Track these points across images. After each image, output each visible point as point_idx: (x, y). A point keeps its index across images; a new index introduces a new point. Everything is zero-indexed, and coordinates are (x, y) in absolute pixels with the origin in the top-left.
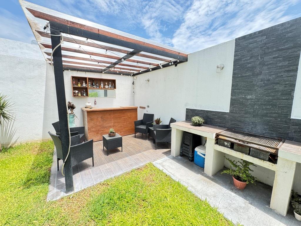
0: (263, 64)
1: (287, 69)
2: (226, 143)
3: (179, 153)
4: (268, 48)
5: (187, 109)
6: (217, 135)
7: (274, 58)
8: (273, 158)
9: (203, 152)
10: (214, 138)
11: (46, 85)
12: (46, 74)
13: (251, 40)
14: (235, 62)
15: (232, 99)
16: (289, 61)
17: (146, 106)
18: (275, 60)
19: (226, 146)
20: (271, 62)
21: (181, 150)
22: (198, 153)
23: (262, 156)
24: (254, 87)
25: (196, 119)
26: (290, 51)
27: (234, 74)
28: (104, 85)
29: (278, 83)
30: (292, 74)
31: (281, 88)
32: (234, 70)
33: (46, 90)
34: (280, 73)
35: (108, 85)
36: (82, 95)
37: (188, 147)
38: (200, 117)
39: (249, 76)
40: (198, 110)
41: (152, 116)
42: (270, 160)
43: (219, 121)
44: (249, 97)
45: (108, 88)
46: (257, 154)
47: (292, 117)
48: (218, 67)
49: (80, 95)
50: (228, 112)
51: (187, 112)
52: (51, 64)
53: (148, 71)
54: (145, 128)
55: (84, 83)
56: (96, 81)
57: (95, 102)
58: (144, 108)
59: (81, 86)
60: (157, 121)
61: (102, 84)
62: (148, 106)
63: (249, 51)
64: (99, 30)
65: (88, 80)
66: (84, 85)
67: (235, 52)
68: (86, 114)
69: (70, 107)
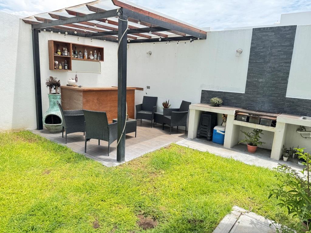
0: (271, 54)
1: (285, 61)
2: (243, 118)
4: (275, 43)
6: (237, 112)
7: (278, 51)
9: (222, 129)
10: (234, 114)
13: (264, 33)
14: (252, 49)
15: (247, 81)
16: (287, 55)
17: (144, 87)
18: (279, 53)
19: (244, 121)
20: (276, 54)
22: (217, 131)
23: (267, 124)
24: (264, 72)
25: (215, 100)
26: (288, 48)
27: (250, 59)
29: (280, 71)
30: (288, 65)
31: (281, 75)
32: (250, 56)
34: (282, 63)
37: (206, 127)
38: (219, 98)
39: (261, 63)
41: (155, 99)
43: (236, 101)
44: (260, 80)
46: (264, 123)
47: (287, 97)
50: (244, 93)
52: (26, 22)
53: (150, 40)
54: (150, 113)
55: (66, 51)
56: (78, 49)
57: (76, 78)
58: (142, 89)
59: (62, 55)
60: (166, 105)
61: (86, 54)
62: (148, 87)
63: (262, 42)
64: (149, 13)
65: (71, 47)
66: (66, 54)
67: (252, 40)
68: (82, 94)
69: (53, 84)
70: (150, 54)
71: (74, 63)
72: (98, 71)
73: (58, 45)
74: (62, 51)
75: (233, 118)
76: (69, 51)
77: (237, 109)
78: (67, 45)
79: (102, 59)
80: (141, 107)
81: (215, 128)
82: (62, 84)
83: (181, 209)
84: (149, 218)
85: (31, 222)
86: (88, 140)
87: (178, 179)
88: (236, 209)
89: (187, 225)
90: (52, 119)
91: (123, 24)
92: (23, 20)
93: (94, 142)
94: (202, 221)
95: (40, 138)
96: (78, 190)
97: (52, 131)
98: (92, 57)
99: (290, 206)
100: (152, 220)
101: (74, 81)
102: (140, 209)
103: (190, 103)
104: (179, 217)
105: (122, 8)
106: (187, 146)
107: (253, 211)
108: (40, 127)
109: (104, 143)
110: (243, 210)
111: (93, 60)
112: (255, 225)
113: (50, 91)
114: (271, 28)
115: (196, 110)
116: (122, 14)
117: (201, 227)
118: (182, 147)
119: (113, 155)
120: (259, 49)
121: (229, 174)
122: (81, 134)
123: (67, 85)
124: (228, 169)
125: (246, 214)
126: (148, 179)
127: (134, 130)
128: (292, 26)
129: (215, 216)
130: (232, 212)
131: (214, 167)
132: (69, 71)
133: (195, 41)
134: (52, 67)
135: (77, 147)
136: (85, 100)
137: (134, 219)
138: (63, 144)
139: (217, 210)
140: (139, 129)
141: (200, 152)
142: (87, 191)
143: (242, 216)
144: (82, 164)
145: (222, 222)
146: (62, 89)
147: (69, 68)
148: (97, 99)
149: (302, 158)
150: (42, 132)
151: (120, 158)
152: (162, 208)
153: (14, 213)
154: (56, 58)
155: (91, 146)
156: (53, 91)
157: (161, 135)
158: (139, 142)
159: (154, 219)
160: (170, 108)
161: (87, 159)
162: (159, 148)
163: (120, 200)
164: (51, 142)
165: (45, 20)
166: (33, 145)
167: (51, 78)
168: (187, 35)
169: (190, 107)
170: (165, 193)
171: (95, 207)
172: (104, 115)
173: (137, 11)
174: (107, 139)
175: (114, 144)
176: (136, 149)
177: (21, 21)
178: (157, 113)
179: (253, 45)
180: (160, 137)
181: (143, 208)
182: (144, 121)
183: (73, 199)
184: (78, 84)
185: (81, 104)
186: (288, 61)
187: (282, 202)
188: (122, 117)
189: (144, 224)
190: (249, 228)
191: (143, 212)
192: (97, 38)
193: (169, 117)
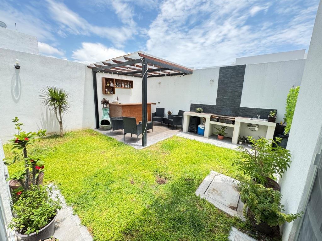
0: (231, 82)
1: (239, 86)
2: (215, 120)
3: (188, 131)
4: (233, 75)
5: (191, 104)
6: (211, 116)
7: (235, 80)
8: (233, 123)
9: (203, 126)
10: (210, 117)
11: (85, 84)
12: (85, 75)
13: (227, 70)
14: (220, 79)
15: (217, 98)
16: (240, 82)
17: (157, 103)
19: (215, 121)
20: (234, 82)
21: (189, 128)
22: (201, 128)
23: (230, 123)
24: (227, 93)
25: (199, 109)
26: (241, 78)
27: (219, 85)
28: (125, 85)
29: (236, 92)
30: (241, 88)
31: (237, 94)
32: (218, 83)
33: (85, 89)
34: (237, 87)
35: (127, 85)
36: (111, 93)
37: (194, 126)
38: (201, 108)
39: (225, 87)
40: (199, 105)
41: (163, 110)
42: (232, 124)
43: (211, 110)
44: (225, 97)
45: (127, 87)
46: (228, 122)
47: (241, 107)
48: (211, 81)
49: (109, 93)
50: (215, 105)
51: (191, 106)
52: (89, 67)
53: (160, 76)
54: (161, 118)
55: (112, 83)
56: (119, 82)
57: (118, 98)
58: (155, 104)
59: (109, 85)
60: (169, 113)
61: (123, 85)
62: (159, 103)
63: (226, 75)
64: (159, 60)
65: (115, 81)
66: (112, 85)
67: (220, 74)
68: (121, 107)
69: (105, 102)
70: (160, 83)
71: (116, 90)
72: (130, 94)
73: (107, 80)
74: (110, 83)
75: (210, 119)
76: (113, 83)
77: (212, 115)
78: (112, 80)
79: (132, 87)
80: (155, 114)
81: (199, 126)
82: (110, 102)
83: (181, 172)
84: (162, 178)
85: (96, 180)
86: (125, 134)
87: (178, 156)
88: (213, 172)
89: (184, 182)
90: (105, 122)
91: (144, 67)
92: (88, 66)
93: (128, 135)
94: (193, 180)
95: (98, 133)
96: (121, 162)
97: (104, 129)
98: (126, 86)
99: (245, 170)
100: (164, 179)
101: (117, 100)
102: (157, 173)
103: (184, 111)
104: (180, 177)
105: (144, 57)
106: (183, 137)
107: (223, 173)
108: (98, 127)
109: (134, 136)
110: (216, 173)
111: (127, 88)
112: (224, 181)
113: (103, 106)
114: (230, 67)
115: (188, 116)
116: (144, 61)
117: (193, 183)
118: (180, 137)
119: (140, 142)
120: (224, 79)
121: (207, 153)
122: (121, 130)
123: (113, 103)
124: (207, 150)
125: (219, 175)
126: (161, 156)
127: (152, 128)
128: (243, 65)
129: (201, 176)
130: (210, 174)
131: (199, 148)
132: (114, 95)
133: (186, 75)
134: (104, 93)
135: (119, 138)
136: (123, 111)
137: (154, 179)
138: (111, 137)
139: (202, 173)
140: (154, 127)
141: (191, 140)
142: (126, 163)
143: (216, 176)
144: (123, 147)
145: (205, 180)
146: (110, 105)
147: (114, 93)
148: (130, 110)
149: (251, 142)
150: (99, 130)
151: (144, 144)
152: (170, 172)
153: (86, 176)
154: (106, 88)
155: (127, 138)
156: (105, 106)
157: (167, 130)
158: (155, 135)
159: (166, 179)
160: (172, 114)
161: (125, 145)
162: (166, 138)
163: (145, 168)
164: (104, 135)
165: (100, 66)
166: (95, 137)
167: (104, 99)
168: (181, 72)
169: (184, 113)
170: (171, 164)
171: (131, 172)
172: (134, 119)
173: (152, 59)
174: (136, 133)
175: (141, 136)
176: (153, 139)
177: (87, 67)
178: (164, 118)
179: (220, 77)
180: (167, 132)
181: (159, 172)
182: (157, 123)
183: (119, 167)
184: (119, 102)
185: (121, 113)
186: (241, 85)
187: (240, 168)
188: (144, 121)
189: (160, 181)
190: (220, 183)
191: (159, 175)
192: (129, 76)
193: (172, 120)
